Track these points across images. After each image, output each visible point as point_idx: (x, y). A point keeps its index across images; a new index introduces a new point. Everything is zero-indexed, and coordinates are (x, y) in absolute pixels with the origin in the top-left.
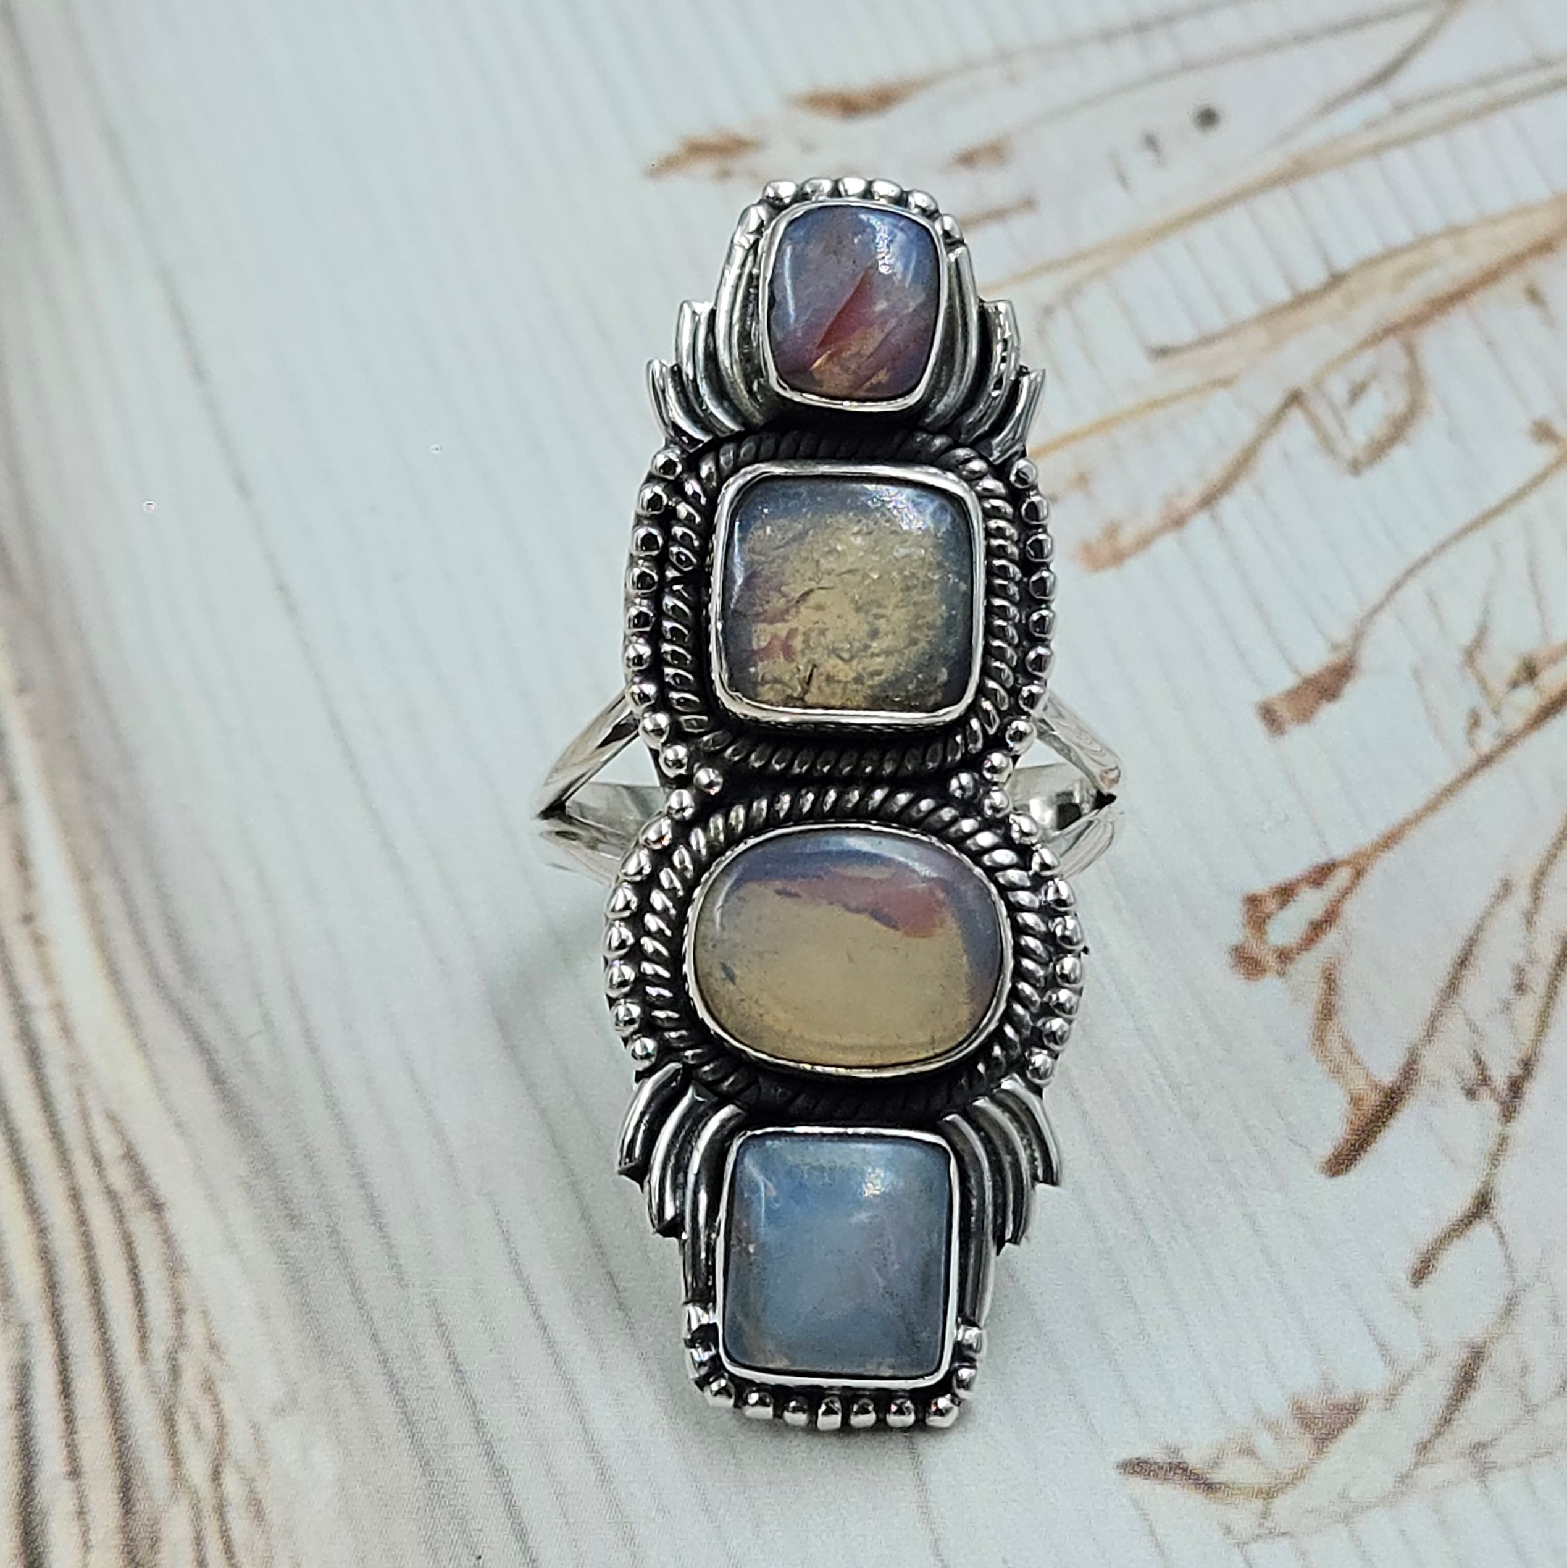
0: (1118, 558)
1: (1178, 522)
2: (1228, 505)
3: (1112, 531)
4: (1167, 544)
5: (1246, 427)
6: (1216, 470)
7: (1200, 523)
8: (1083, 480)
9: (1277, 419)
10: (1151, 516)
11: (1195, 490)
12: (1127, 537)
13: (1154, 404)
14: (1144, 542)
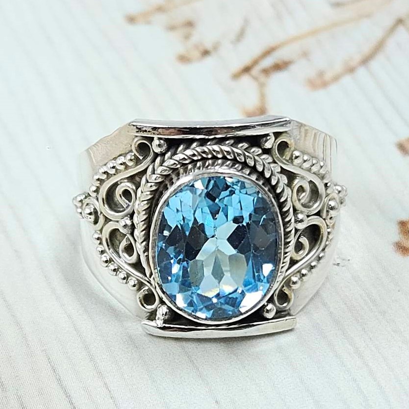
0: (325, 85)
1: (351, 70)
2: (374, 64)
3: (321, 74)
4: (347, 80)
5: (378, 34)
6: (367, 49)
7: (361, 72)
8: (305, 54)
9: (392, 30)
10: (338, 68)
11: (357, 58)
12: (328, 76)
13: (335, 25)
14: (336, 78)
